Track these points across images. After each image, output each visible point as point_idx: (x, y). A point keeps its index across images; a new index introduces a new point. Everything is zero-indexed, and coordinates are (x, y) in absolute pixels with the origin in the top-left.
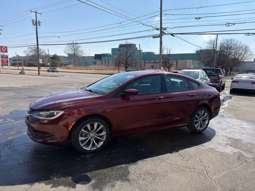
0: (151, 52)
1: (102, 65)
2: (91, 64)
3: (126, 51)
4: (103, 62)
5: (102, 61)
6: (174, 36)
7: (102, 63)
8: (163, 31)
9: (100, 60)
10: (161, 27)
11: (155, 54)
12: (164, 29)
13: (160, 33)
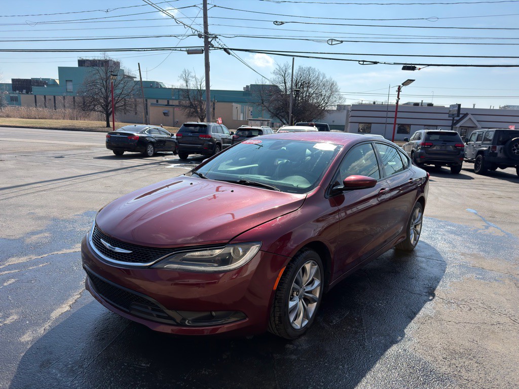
0: (154, 82)
1: (36, 105)
2: (5, 102)
3: (105, 77)
4: (40, 98)
5: (35, 96)
6: (229, 53)
7: (36, 102)
8: (210, 40)
9: (27, 93)
10: (206, 32)
11: (163, 87)
12: (214, 37)
13: (205, 45)
